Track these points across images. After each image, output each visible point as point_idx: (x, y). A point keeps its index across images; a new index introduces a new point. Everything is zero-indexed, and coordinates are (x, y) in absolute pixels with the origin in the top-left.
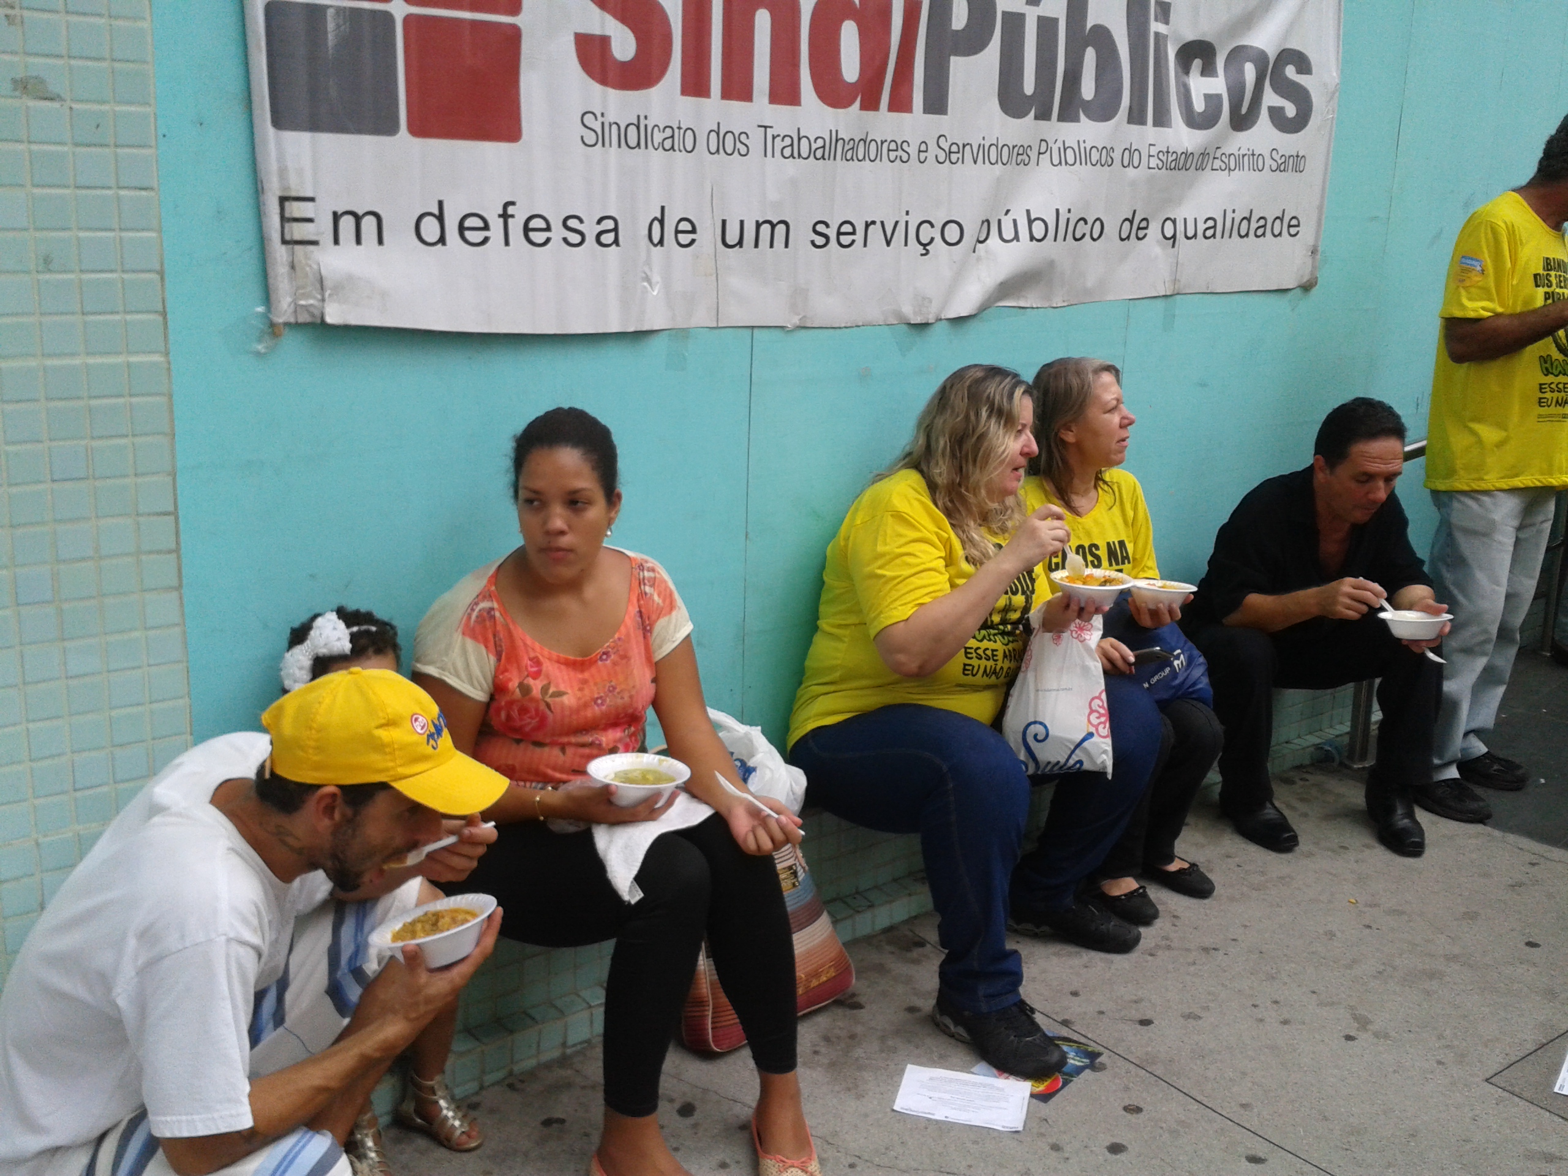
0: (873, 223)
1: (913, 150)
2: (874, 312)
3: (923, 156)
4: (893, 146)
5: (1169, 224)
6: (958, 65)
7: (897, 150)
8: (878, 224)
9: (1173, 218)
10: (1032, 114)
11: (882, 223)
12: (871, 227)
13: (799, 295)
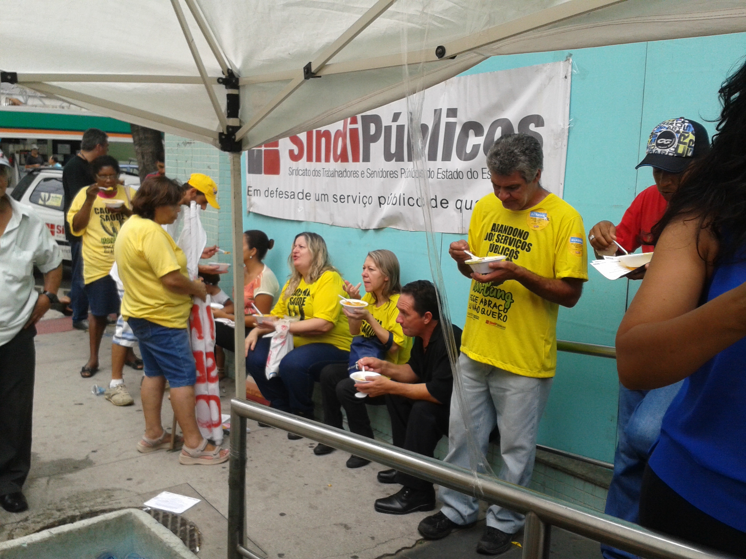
0: (350, 196)
1: (359, 174)
2: (351, 224)
3: (363, 175)
4: (354, 173)
5: (459, 202)
6: (372, 145)
7: (355, 174)
8: (351, 196)
9: (461, 200)
10: (394, 159)
11: (352, 196)
12: (349, 197)
13: (331, 215)
